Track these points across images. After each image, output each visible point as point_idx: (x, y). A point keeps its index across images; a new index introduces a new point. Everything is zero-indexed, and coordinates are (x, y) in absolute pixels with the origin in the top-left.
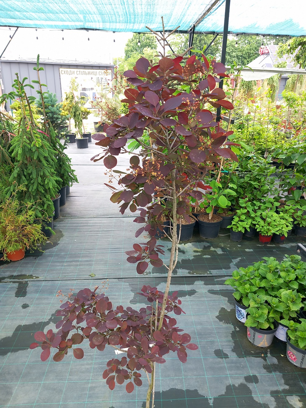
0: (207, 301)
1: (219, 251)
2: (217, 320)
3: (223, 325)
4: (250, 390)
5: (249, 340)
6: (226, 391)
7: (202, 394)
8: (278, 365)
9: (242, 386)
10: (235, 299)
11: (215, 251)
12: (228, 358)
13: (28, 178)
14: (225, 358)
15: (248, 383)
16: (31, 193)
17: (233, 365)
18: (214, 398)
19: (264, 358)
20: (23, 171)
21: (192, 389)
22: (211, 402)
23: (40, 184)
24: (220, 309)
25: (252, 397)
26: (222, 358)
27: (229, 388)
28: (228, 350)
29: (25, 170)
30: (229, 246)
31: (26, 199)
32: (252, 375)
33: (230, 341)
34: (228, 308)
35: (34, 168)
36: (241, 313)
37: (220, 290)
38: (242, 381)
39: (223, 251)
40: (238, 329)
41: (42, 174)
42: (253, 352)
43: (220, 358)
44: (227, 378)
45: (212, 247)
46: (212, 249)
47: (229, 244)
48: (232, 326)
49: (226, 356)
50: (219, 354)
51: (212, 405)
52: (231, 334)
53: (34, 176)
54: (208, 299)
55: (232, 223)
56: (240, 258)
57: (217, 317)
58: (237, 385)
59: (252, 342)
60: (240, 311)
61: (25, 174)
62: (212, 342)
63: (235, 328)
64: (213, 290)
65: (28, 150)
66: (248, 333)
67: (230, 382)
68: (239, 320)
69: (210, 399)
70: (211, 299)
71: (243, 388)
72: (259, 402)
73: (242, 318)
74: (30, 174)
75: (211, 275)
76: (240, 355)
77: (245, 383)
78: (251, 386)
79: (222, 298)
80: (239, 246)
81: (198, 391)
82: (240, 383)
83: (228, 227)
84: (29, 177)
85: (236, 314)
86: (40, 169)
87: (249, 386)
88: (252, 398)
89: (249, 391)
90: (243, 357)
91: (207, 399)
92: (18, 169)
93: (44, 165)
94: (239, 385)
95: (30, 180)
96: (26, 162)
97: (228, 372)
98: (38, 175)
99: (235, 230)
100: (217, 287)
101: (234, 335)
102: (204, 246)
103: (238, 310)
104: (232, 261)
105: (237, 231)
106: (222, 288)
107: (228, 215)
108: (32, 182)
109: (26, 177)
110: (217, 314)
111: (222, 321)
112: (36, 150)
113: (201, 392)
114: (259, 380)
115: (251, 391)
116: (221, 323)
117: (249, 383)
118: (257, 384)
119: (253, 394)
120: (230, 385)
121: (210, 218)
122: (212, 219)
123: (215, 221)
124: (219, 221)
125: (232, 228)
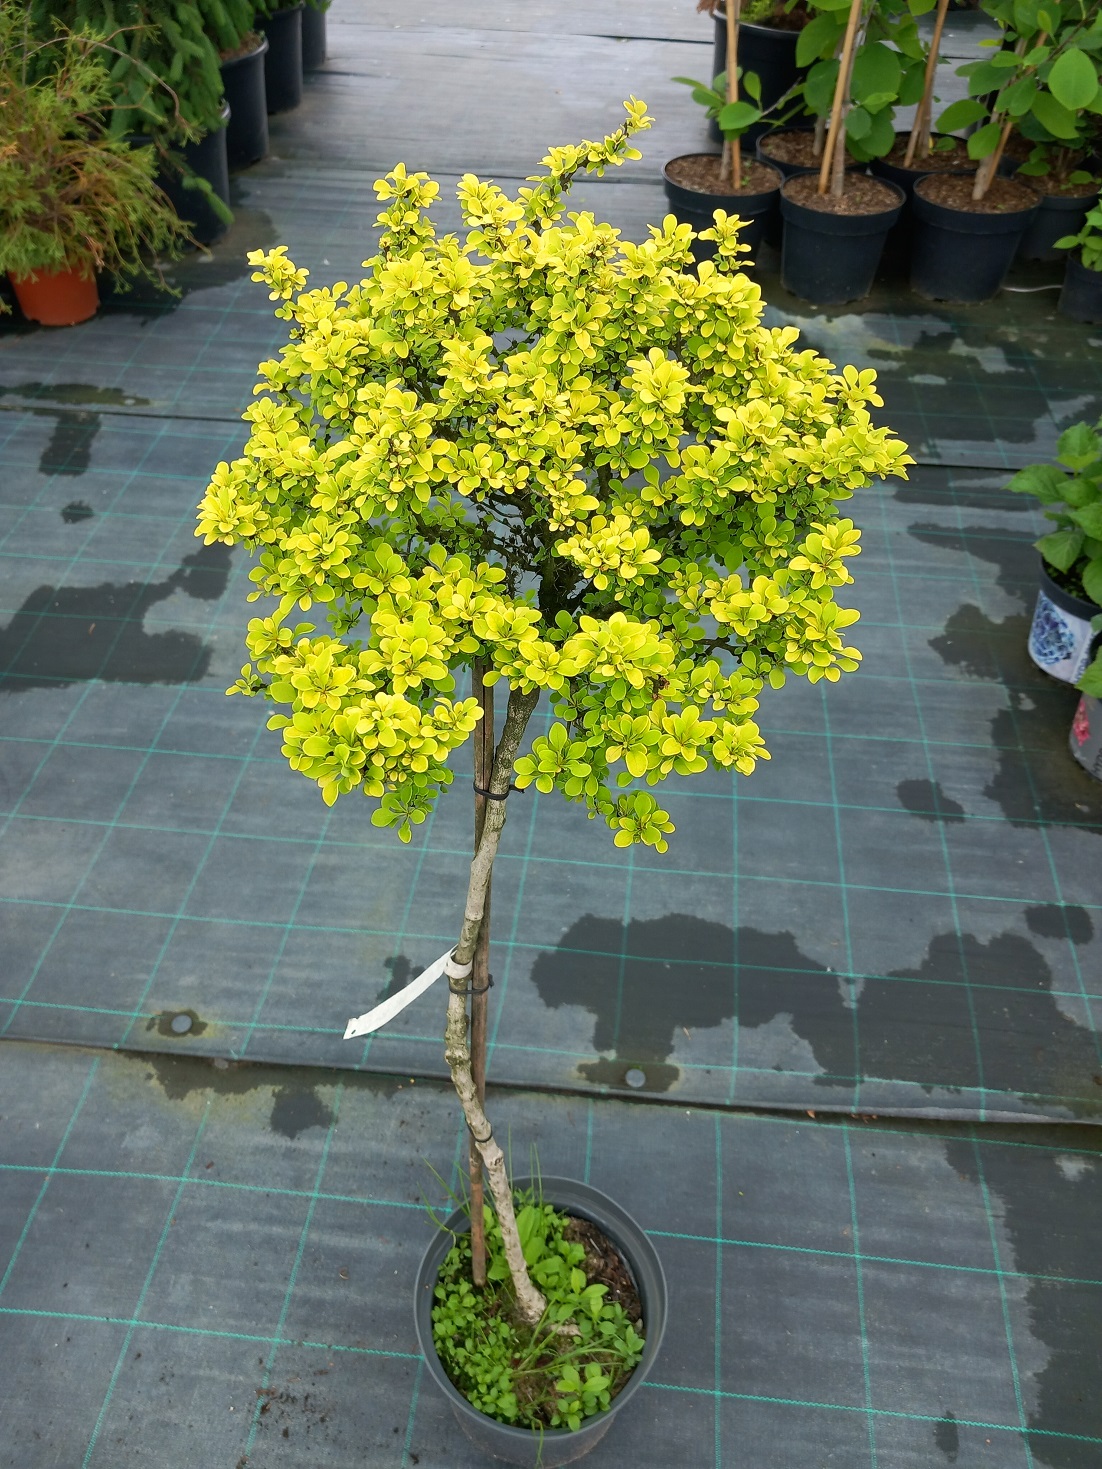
0: (900, 569)
1: (993, 361)
2: (934, 655)
3: (959, 679)
4: (1045, 967)
5: (1077, 755)
6: (927, 957)
7: (812, 956)
9: (1009, 945)
10: (1047, 565)
11: (973, 360)
12: (962, 820)
14: (946, 820)
15: (1040, 937)
17: (979, 852)
18: (869, 982)
21: (771, 929)
22: (851, 996)
24: (954, 611)
25: (1051, 997)
26: (932, 818)
27: (945, 948)
28: (963, 790)
30: (1043, 339)
32: (1062, 904)
33: (981, 752)
34: (995, 607)
36: (1059, 636)
37: (968, 530)
38: (1011, 923)
39: (1010, 362)
40: (1027, 705)
42: (1086, 810)
43: (923, 817)
44: (941, 904)
45: (958, 341)
46: (960, 348)
47: (1044, 332)
48: (1004, 691)
49: (952, 812)
50: (921, 798)
51: (854, 1006)
52: (994, 721)
54: (903, 562)
55: (1085, 220)
56: (1090, 398)
57: (936, 643)
58: (983, 940)
59: (1090, 768)
60: (1055, 625)
62: (895, 749)
63: (1015, 699)
64: (935, 527)
66: (1080, 724)
67: (956, 921)
68: (1043, 666)
69: (848, 981)
70: (920, 563)
71: (1014, 956)
72: (1079, 1023)
73: (1057, 659)
75: (935, 461)
76: (1018, 815)
77: (1023, 930)
78: (1052, 951)
79: (973, 562)
80: (1094, 342)
81: (798, 942)
82: (999, 931)
83: (1065, 243)
85: (1032, 640)
87: (1040, 951)
88: (1050, 1002)
89: (1038, 972)
90: (1035, 826)
91: (833, 981)
94: (995, 942)
97: (951, 881)
99: (1093, 263)
100: (958, 517)
101: (1004, 726)
102: (924, 333)
103: (1048, 618)
104: (1044, 409)
105: (1098, 267)
106: (976, 523)
107: (1068, 190)
110: (939, 629)
111: (956, 662)
113: (807, 946)
115: (1050, 972)
116: (951, 671)
117: (1046, 935)
118: (1082, 946)
119: (1055, 984)
120: (951, 937)
121: (978, 193)
122: (987, 196)
123: (1002, 208)
124: (1021, 208)
125: (1078, 250)
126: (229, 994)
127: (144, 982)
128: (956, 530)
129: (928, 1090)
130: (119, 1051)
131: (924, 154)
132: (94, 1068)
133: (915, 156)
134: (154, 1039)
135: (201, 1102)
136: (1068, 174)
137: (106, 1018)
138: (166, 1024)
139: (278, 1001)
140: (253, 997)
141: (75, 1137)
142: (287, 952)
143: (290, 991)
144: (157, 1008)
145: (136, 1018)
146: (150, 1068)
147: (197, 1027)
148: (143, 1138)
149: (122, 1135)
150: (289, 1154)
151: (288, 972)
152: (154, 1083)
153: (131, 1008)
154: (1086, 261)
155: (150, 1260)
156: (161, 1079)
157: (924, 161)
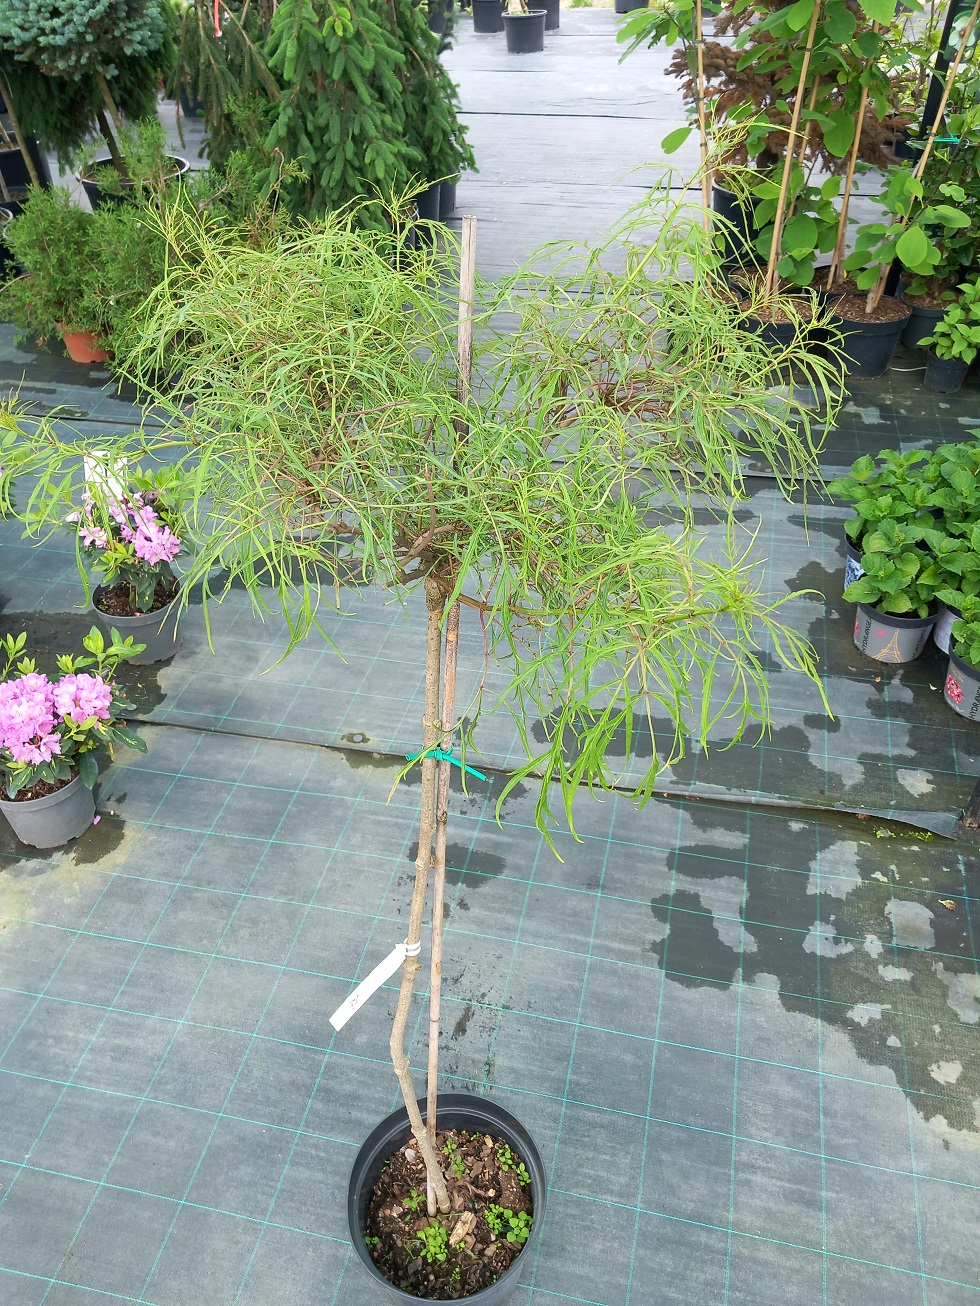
1: (871, 417)
3: (798, 601)
4: (809, 742)
8: (910, 705)
9: (790, 731)
10: (848, 536)
11: (857, 415)
13: (317, 142)
14: (771, 670)
15: (810, 728)
16: (328, 193)
19: (879, 688)
20: (304, 118)
21: (660, 716)
22: (697, 748)
23: (352, 166)
24: (805, 565)
25: (807, 755)
27: (755, 730)
29: (310, 116)
30: (909, 403)
31: (313, 212)
32: (827, 714)
34: (832, 564)
35: (335, 111)
37: (826, 519)
38: (795, 721)
39: (882, 417)
40: (835, 616)
41: (357, 132)
42: (854, 670)
44: (756, 710)
45: (851, 403)
46: (851, 408)
47: (911, 398)
48: (823, 608)
49: (774, 668)
51: (698, 752)
52: (812, 623)
53: (333, 135)
56: (929, 441)
57: (789, 582)
58: (776, 728)
59: (861, 649)
61: (310, 128)
63: (828, 613)
64: (805, 517)
65: (315, 48)
66: (857, 624)
69: (697, 741)
71: (791, 736)
74: (323, 130)
77: (802, 726)
78: (815, 735)
79: (824, 538)
80: (943, 406)
82: (786, 725)
83: (924, 342)
84: (322, 140)
85: (845, 581)
86: (353, 115)
87: (809, 735)
88: (806, 757)
89: (805, 744)
90: (829, 678)
91: (689, 741)
92: (290, 111)
93: (362, 102)
94: (783, 729)
95: (322, 148)
96: (312, 89)
98: (344, 133)
99: (943, 354)
100: (822, 511)
101: (818, 626)
105: (946, 357)
106: (832, 515)
107: (938, 304)
108: (329, 155)
109: (311, 141)
110: (793, 575)
112: (339, 49)
114: (842, 728)
115: (811, 745)
117: (814, 728)
118: (832, 734)
119: (813, 750)
120: (759, 725)
121: (869, 309)
122: (875, 311)
123: (883, 320)
124: (896, 319)
125: (934, 346)
126: (381, 727)
127: (340, 720)
128: (819, 519)
129: (729, 790)
130: (327, 747)
131: (841, 281)
132: (316, 754)
133: (833, 282)
134: (345, 744)
135: (367, 771)
136: (940, 293)
137: (322, 734)
138: (350, 738)
139: (405, 732)
140: (393, 729)
141: (307, 780)
142: (409, 711)
143: (411, 728)
144: (346, 731)
145: (336, 736)
146: (342, 755)
147: (365, 740)
148: (339, 783)
149: (329, 781)
150: (407, 793)
151: (409, 719)
152: (344, 761)
153: (333, 730)
154: (938, 353)
155: (342, 828)
156: (348, 760)
157: (840, 285)
